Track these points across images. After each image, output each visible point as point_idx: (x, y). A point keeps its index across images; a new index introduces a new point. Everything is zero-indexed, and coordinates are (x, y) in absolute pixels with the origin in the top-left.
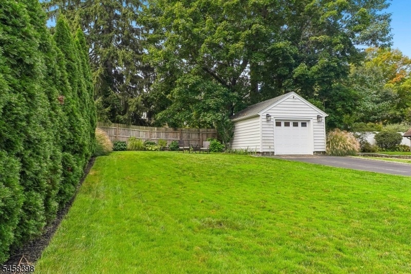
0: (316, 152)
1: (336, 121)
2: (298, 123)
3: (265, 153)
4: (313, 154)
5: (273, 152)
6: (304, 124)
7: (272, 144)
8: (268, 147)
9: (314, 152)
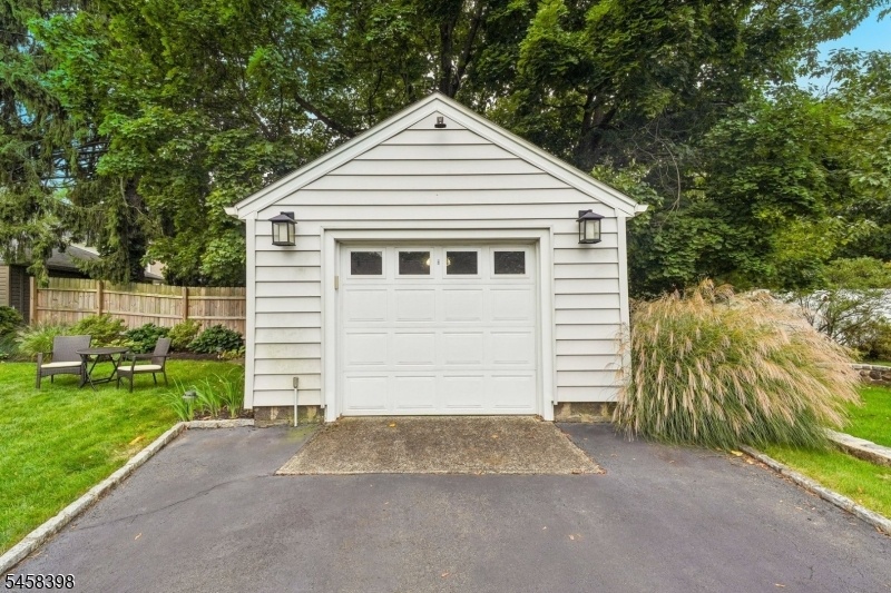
0: (573, 404)
1: (738, 248)
2: (475, 254)
3: (274, 415)
4: (549, 416)
5: (320, 410)
6: (510, 263)
7: (314, 367)
8: (288, 383)
9: (559, 407)
